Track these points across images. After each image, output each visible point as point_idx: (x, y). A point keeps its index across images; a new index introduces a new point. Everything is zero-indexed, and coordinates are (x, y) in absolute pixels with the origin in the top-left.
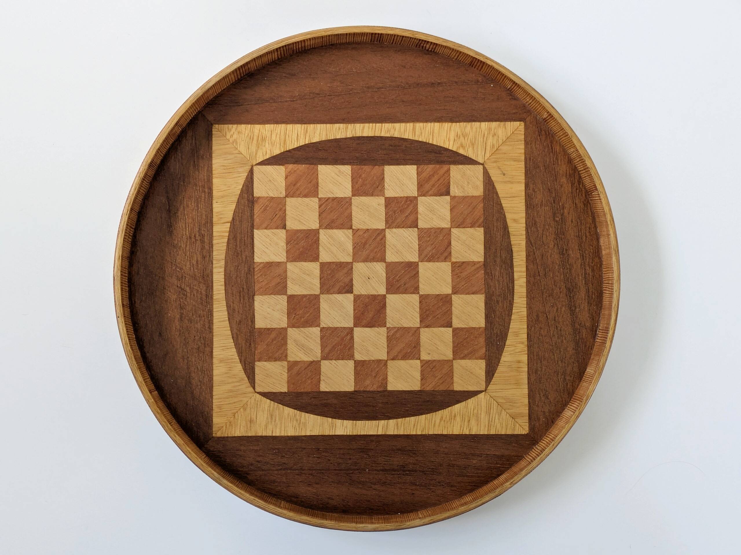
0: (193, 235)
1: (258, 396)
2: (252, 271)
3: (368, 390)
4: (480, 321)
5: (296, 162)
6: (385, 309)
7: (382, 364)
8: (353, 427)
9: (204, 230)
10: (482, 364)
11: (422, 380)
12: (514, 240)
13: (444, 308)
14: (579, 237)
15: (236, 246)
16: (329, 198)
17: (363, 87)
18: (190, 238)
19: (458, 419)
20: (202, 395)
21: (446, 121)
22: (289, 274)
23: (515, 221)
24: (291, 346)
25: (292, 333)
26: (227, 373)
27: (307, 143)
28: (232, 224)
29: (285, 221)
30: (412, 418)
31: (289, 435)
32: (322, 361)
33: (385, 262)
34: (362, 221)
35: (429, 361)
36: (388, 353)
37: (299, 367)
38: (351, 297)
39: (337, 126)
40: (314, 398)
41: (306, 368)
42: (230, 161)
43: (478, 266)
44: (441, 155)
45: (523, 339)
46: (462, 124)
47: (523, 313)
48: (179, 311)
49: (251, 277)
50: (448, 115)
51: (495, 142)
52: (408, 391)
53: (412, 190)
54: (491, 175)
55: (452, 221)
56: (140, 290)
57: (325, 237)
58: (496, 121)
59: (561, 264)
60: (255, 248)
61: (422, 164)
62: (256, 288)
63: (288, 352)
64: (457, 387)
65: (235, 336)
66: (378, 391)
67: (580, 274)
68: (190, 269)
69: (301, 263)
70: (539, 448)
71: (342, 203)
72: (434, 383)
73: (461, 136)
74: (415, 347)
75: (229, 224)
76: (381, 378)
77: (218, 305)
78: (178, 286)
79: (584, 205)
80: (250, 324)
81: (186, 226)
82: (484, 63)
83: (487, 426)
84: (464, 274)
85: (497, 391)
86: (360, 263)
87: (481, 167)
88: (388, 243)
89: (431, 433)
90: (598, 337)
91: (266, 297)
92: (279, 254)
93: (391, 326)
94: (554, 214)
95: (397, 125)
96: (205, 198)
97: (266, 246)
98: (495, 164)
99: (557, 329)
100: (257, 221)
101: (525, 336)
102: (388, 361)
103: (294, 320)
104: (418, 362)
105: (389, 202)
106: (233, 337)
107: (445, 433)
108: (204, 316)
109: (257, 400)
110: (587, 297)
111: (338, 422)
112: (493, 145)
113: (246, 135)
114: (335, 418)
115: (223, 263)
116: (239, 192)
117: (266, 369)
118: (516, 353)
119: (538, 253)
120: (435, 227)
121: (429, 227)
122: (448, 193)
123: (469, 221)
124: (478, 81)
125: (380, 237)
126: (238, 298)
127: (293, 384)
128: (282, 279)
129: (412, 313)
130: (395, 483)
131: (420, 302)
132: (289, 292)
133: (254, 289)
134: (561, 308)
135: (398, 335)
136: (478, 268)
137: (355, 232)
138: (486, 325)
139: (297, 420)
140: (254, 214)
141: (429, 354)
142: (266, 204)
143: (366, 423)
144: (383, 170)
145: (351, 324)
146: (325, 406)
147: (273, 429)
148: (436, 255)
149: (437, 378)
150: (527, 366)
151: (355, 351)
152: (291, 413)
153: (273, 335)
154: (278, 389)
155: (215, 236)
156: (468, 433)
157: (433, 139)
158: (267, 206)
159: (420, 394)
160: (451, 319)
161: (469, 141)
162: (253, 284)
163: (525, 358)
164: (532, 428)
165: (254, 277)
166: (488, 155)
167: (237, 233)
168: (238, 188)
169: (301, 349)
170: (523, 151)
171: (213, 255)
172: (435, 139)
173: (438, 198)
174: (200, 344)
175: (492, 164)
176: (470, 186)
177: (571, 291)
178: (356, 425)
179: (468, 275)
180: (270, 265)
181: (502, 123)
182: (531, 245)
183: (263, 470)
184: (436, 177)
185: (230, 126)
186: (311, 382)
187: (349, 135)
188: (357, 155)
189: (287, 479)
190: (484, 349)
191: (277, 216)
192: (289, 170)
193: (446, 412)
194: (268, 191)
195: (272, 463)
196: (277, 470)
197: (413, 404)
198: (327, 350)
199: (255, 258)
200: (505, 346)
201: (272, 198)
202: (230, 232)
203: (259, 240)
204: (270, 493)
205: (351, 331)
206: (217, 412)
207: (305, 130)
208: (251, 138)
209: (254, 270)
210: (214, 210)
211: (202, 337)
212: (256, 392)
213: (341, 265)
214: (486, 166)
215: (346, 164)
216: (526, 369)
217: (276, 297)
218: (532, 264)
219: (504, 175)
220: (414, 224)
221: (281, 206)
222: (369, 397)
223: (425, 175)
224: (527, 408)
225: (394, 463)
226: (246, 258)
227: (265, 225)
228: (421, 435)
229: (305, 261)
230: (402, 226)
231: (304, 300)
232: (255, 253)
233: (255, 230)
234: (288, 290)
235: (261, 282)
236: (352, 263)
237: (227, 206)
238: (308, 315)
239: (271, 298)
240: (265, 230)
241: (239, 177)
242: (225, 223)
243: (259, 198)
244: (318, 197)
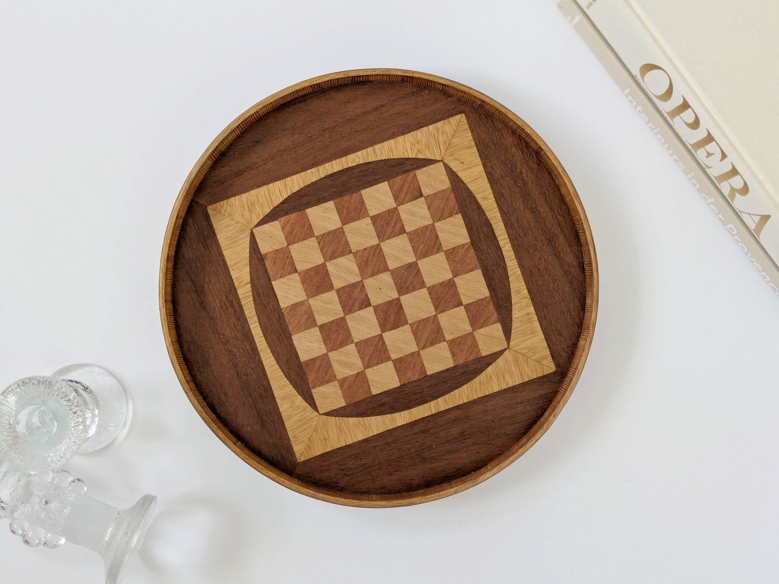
0: (223, 303)
1: (323, 416)
2: (282, 316)
3: (412, 380)
4: (484, 292)
5: (287, 213)
6: (403, 309)
7: (416, 355)
8: (410, 415)
9: (231, 297)
10: (498, 327)
11: (453, 357)
12: (489, 215)
13: (451, 292)
14: (543, 193)
15: (262, 300)
16: (324, 234)
17: (319, 131)
18: (222, 307)
19: (494, 378)
20: (278, 432)
21: (399, 135)
22: (313, 308)
23: (485, 198)
24: (335, 366)
25: (333, 355)
26: (292, 407)
27: (289, 194)
28: (252, 283)
29: (295, 265)
30: (456, 391)
31: (360, 439)
32: (365, 370)
33: (389, 271)
34: (358, 243)
35: (454, 339)
36: (417, 344)
37: (348, 381)
38: (371, 309)
39: (309, 171)
40: (370, 402)
41: (355, 380)
42: (231, 232)
43: (467, 246)
44: (404, 166)
45: (525, 294)
46: (412, 133)
47: (517, 273)
48: (234, 370)
49: (283, 322)
50: (398, 130)
51: (445, 139)
52: (445, 370)
53: (390, 203)
54: (451, 167)
55: (433, 217)
56: (196, 364)
57: (332, 267)
58: (440, 120)
59: (535, 221)
60: (278, 296)
61: (391, 179)
62: (290, 329)
63: (335, 372)
64: (484, 353)
65: (287, 374)
66: (420, 379)
67: (554, 224)
68: (231, 333)
69: (320, 296)
70: (568, 379)
71: (336, 234)
72: (464, 357)
73: (416, 144)
74: (438, 332)
75: (250, 284)
76: (419, 367)
77: (265, 354)
78: (226, 350)
79: (538, 165)
80: (296, 360)
81: (214, 299)
82: (412, 77)
83: (520, 376)
84: (457, 259)
85: (518, 344)
86: (368, 279)
87: (441, 163)
88: (386, 254)
89: (475, 397)
90: (587, 271)
91: (301, 333)
92: (300, 294)
93: (413, 322)
94: (516, 182)
95: (359, 153)
96: (222, 269)
97: (286, 292)
98: (452, 157)
99: (550, 276)
100: (271, 274)
101: (526, 291)
102: (420, 351)
103: (331, 345)
104: (445, 343)
105: (374, 219)
106: (286, 376)
107: (487, 393)
108: (256, 367)
109: (323, 420)
110: (566, 241)
111: (396, 415)
112: (445, 142)
113: (237, 205)
114: (393, 413)
115: (256, 318)
116: (248, 255)
117: (322, 392)
118: (523, 307)
119: (513, 219)
120: (420, 227)
121: (415, 228)
122: (421, 195)
123: (446, 212)
124: (414, 93)
125: (378, 251)
126: (278, 342)
127: (349, 397)
128: (309, 314)
129: (426, 305)
130: (460, 449)
131: (430, 294)
132: (319, 323)
133: (289, 330)
134: (548, 258)
135: (421, 327)
136: (467, 249)
137: (356, 254)
138: (490, 294)
139: (362, 426)
140: (267, 269)
141: (452, 334)
142: (274, 257)
143: (419, 408)
144: (361, 195)
145: (379, 332)
146: (382, 406)
147: (345, 439)
148: (429, 250)
149: (465, 352)
150: (536, 315)
151: (390, 353)
152: (355, 422)
153: (318, 364)
154: (338, 405)
155: (242, 299)
156: (506, 387)
157: (393, 155)
158: (275, 258)
159: (456, 369)
160: (460, 298)
161: (423, 145)
162: (287, 327)
163: (532, 309)
164: (557, 365)
165: (285, 320)
166: (443, 152)
167: (259, 290)
168: (246, 252)
169: (346, 367)
170: (471, 138)
171: (245, 314)
172: (395, 154)
173: (414, 202)
174: (261, 391)
175: (450, 158)
176: (437, 183)
177: (551, 240)
178: (412, 412)
179: (462, 257)
180: (295, 306)
181: (446, 121)
182: (505, 214)
183: (349, 476)
184: (407, 185)
185: (221, 203)
186: (363, 390)
187: (323, 175)
188: (335, 190)
189: (371, 476)
190: (496, 313)
191: (287, 264)
192: (282, 222)
193: (482, 377)
194: (272, 246)
195: (354, 467)
196: (361, 471)
197: (453, 379)
198: (366, 359)
199: (281, 304)
200: (512, 305)
201: (277, 250)
202: (252, 291)
203: (279, 289)
204: (361, 492)
205: (380, 337)
206: (294, 442)
207: (284, 184)
208: (243, 207)
210: (233, 277)
211: (260, 384)
212: (320, 414)
213: (353, 286)
214: (445, 161)
215: (328, 201)
216: (537, 318)
217: (309, 331)
218: (512, 230)
219: (463, 163)
220: (403, 231)
221: (286, 255)
222: (414, 386)
223: (396, 187)
224: (548, 350)
225: (454, 433)
226: (274, 307)
227: (279, 275)
228: (468, 402)
229: (323, 293)
230: (392, 236)
231: (333, 325)
232: (279, 301)
233: (272, 282)
234: (317, 322)
235: (293, 322)
236: (362, 281)
237: (243, 270)
238: (341, 336)
239: (305, 333)
240: (281, 279)
241: (243, 242)
242: (245, 285)
243: (266, 254)
244: (315, 236)
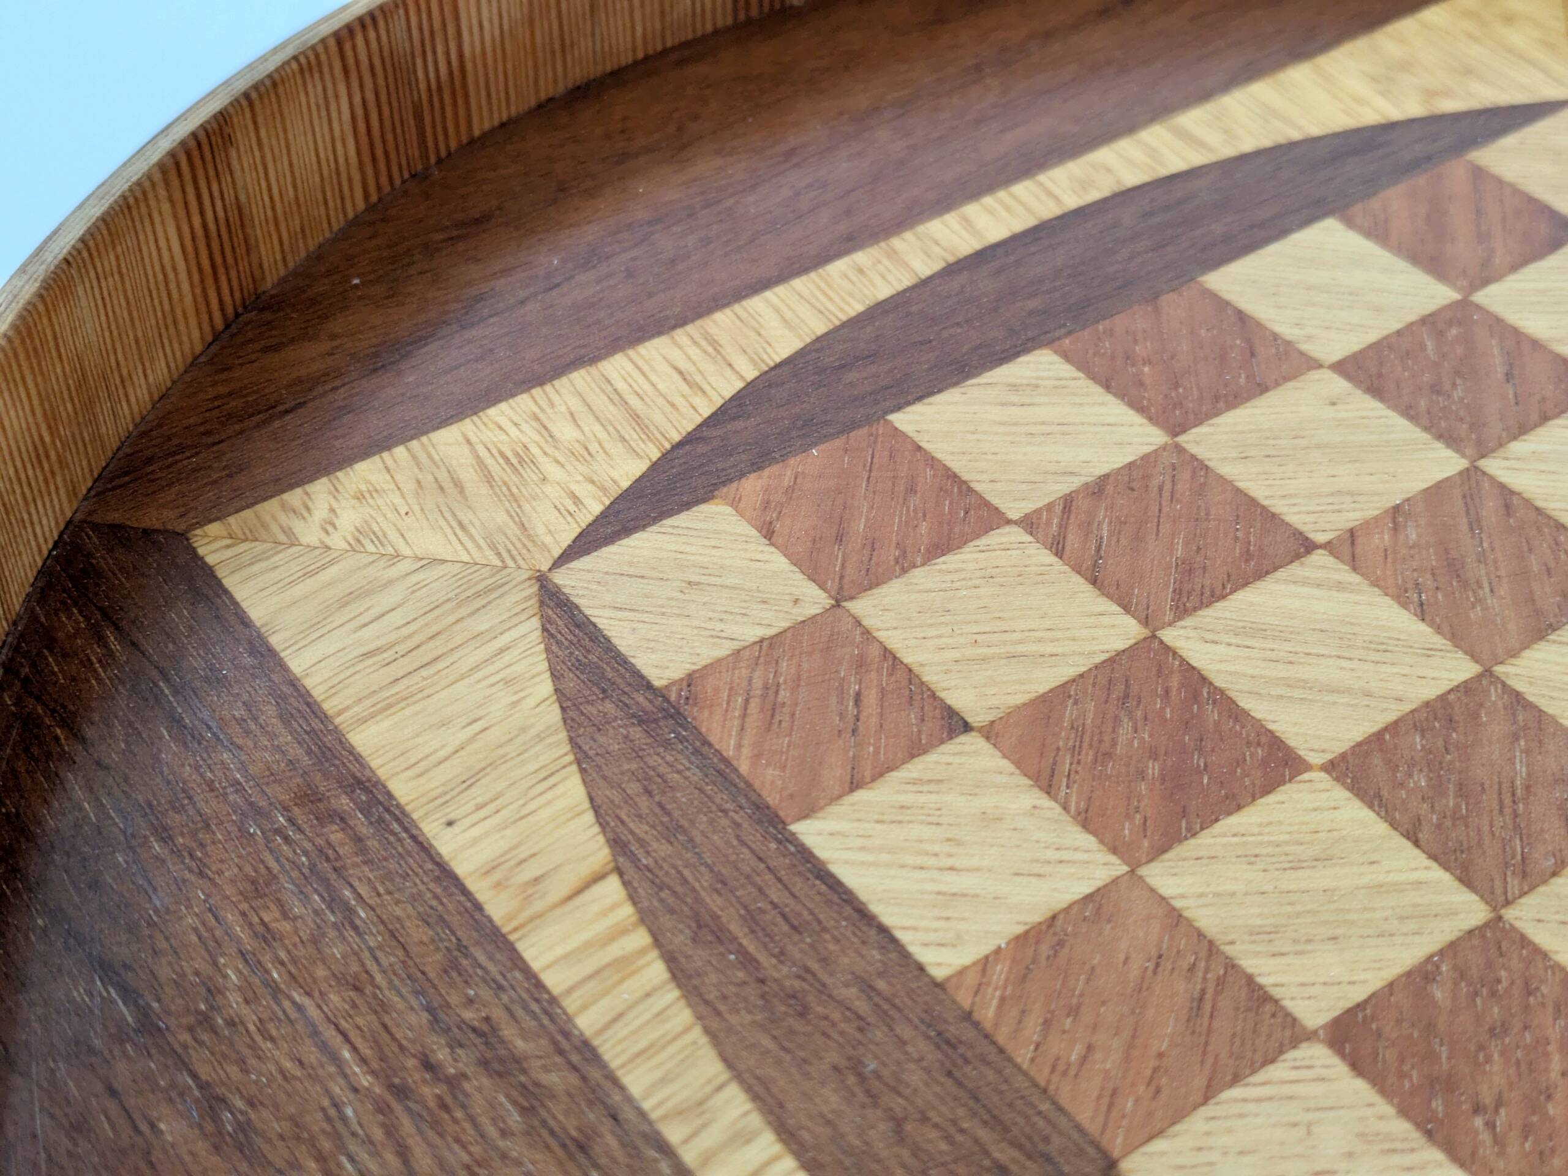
0: (411, 1063)
2: (969, 1034)
5: (762, 457)
9: (470, 1001)
15: (747, 960)
16: (1069, 499)
18: (402, 1092)
21: (1280, 65)
22: (1206, 919)
27: (752, 372)
28: (631, 872)
29: (934, 696)
34: (1332, 494)
39: (837, 267)
42: (396, 618)
46: (1349, 47)
49: (990, 1075)
50: (1266, 52)
53: (1414, 289)
57: (1220, 649)
60: (875, 908)
61: (1349, 206)
62: (1087, 1115)
69: (1218, 828)
71: (1155, 483)
73: (1395, 75)
75: (612, 887)
81: (324, 1047)
86: (1526, 653)
91: (1197, 1123)
92: (1050, 854)
95: (1101, 156)
96: (358, 840)
97: (932, 861)
100: (770, 780)
103: (1513, 1150)
105: (1363, 372)
113: (409, 487)
116: (554, 714)
125: (1490, 503)
128: (1192, 968)
132: (1313, 1013)
133: (1077, 1128)
137: (1349, 547)
140: (725, 760)
142: (758, 683)
144: (1211, 294)
155: (569, 991)
158: (771, 689)
162: (1045, 1107)
165: (1010, 1059)
167: (698, 899)
171: (629, 1099)
173: (1554, 260)
180: (1047, 945)
184: (1460, 213)
185: (294, 497)
187: (925, 268)
188: (1033, 305)
191: (871, 699)
192: (751, 501)
194: (719, 626)
199: (925, 955)
201: (769, 643)
202: (646, 917)
203: (863, 856)
207: (703, 343)
208: (448, 486)
209: (976, 1025)
210: (462, 868)
213: (1443, 718)
215: (1018, 354)
221: (848, 653)
223: (1402, 225)
226: (868, 988)
227: (834, 773)
229: (1233, 804)
230: (1534, 419)
231: (1438, 993)
232: (899, 935)
233: (794, 828)
234: (1287, 1003)
235: (1084, 1059)
236: (1488, 673)
237: (531, 806)
239: (1237, 1108)
240: (861, 795)
241: (502, 651)
242: (578, 892)
243: (690, 680)
244: (1009, 522)
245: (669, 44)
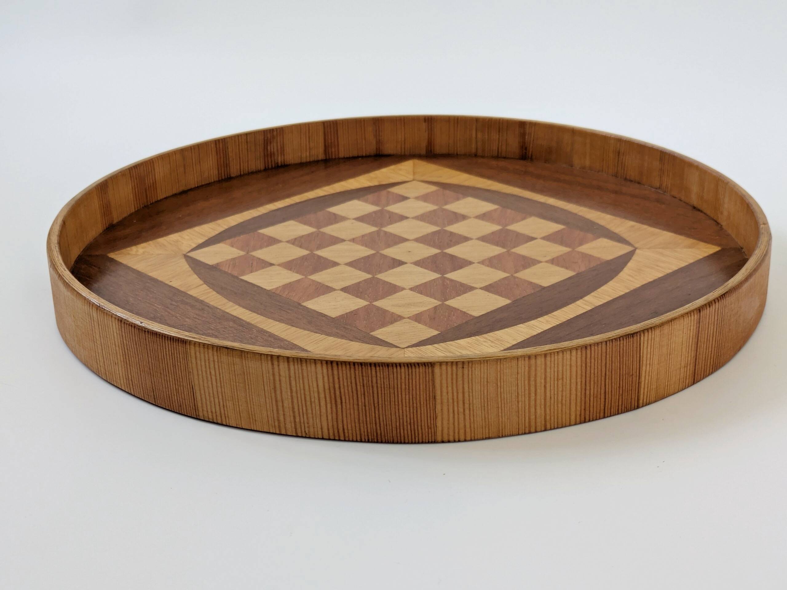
0: (169, 305)
2: (274, 294)
3: (526, 295)
4: (555, 227)
6: (457, 257)
7: (511, 279)
8: (555, 318)
9: (179, 298)
10: (604, 240)
11: (567, 269)
13: (511, 235)
15: (232, 291)
16: (296, 239)
22: (319, 281)
25: (382, 303)
27: (227, 228)
28: (208, 284)
29: (267, 262)
30: (603, 288)
32: (445, 303)
33: (411, 240)
34: (350, 234)
35: (553, 259)
36: (504, 272)
40: (478, 323)
41: (435, 313)
42: (154, 261)
44: (369, 190)
49: (278, 298)
52: (567, 279)
53: (372, 208)
57: (325, 253)
60: (256, 284)
61: (360, 197)
63: (398, 313)
65: (317, 330)
71: (314, 235)
72: (583, 266)
73: (372, 179)
75: (205, 286)
76: (525, 285)
80: (323, 318)
83: (679, 261)
84: (496, 217)
85: (646, 244)
86: (385, 250)
87: (414, 181)
88: (395, 233)
89: (638, 286)
91: (316, 299)
92: (290, 276)
93: (480, 261)
96: (153, 284)
97: (267, 279)
101: (610, 216)
102: (514, 275)
104: (543, 263)
105: (359, 219)
107: (651, 280)
108: (257, 337)
109: (413, 351)
113: (153, 246)
116: (190, 269)
117: (390, 332)
120: (426, 212)
121: (420, 214)
122: (407, 198)
125: (382, 233)
127: (439, 326)
128: (316, 285)
129: (487, 248)
131: (483, 241)
132: (338, 288)
133: (294, 301)
135: (496, 262)
136: (502, 211)
137: (352, 240)
138: (565, 226)
140: (226, 271)
141: (545, 256)
142: (231, 263)
143: (562, 310)
144: (328, 211)
146: (500, 321)
149: (580, 262)
150: (644, 225)
151: (470, 285)
152: (470, 341)
153: (362, 314)
154: (428, 335)
155: (198, 296)
156: (672, 271)
158: (234, 264)
160: (528, 236)
162: (288, 300)
165: (282, 296)
167: (222, 286)
169: (411, 306)
171: (211, 305)
173: (403, 203)
176: (421, 190)
179: (500, 216)
180: (289, 285)
184: (384, 197)
185: (128, 249)
186: (457, 317)
188: (289, 214)
190: (589, 234)
191: (255, 263)
194: (223, 257)
199: (266, 288)
201: (233, 259)
202: (211, 288)
203: (254, 279)
205: (443, 278)
208: (162, 245)
209: (276, 293)
210: (174, 286)
212: (403, 348)
213: (368, 258)
215: (286, 221)
217: (327, 296)
222: (535, 298)
223: (371, 200)
224: (691, 239)
226: (255, 292)
227: (247, 271)
229: (326, 269)
231: (361, 285)
232: (261, 286)
233: (240, 277)
234: (333, 287)
235: (295, 295)
236: (378, 252)
237: (187, 279)
238: (381, 289)
239: (324, 297)
240: (253, 273)
241: (178, 263)
242: (198, 286)
243: (218, 264)
244: (283, 242)
245: (203, 184)
